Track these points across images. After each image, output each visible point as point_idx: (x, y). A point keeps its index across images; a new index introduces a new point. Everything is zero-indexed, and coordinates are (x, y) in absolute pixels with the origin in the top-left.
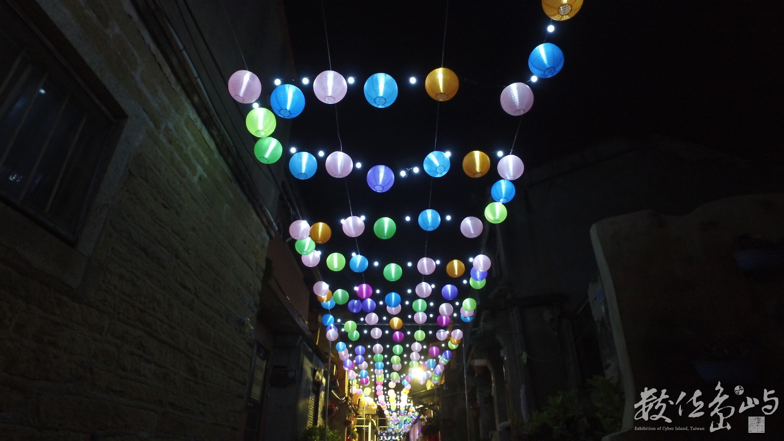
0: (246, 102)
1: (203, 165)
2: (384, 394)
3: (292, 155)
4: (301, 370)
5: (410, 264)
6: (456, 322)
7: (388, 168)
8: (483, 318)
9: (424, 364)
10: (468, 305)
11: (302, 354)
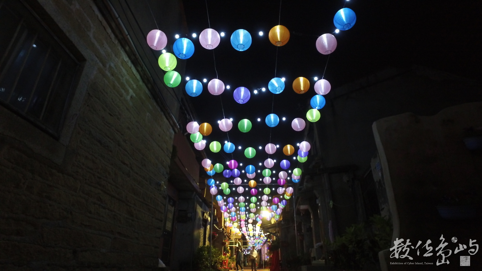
0: (158, 49)
1: (133, 89)
2: (246, 226)
3: (187, 82)
4: (195, 212)
5: (260, 148)
6: (289, 183)
7: (246, 89)
8: (305, 180)
9: (270, 208)
10: (297, 172)
11: (196, 203)
